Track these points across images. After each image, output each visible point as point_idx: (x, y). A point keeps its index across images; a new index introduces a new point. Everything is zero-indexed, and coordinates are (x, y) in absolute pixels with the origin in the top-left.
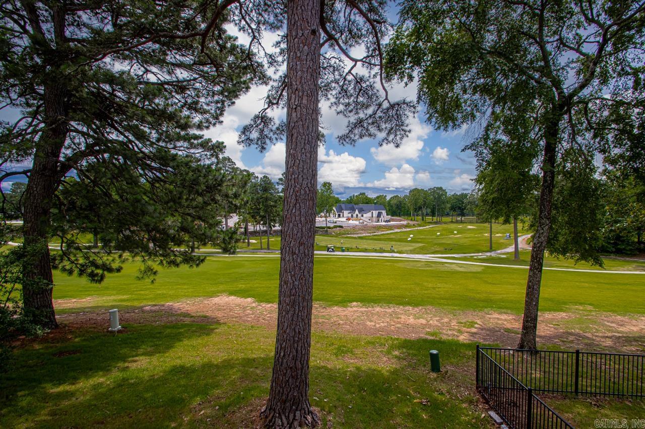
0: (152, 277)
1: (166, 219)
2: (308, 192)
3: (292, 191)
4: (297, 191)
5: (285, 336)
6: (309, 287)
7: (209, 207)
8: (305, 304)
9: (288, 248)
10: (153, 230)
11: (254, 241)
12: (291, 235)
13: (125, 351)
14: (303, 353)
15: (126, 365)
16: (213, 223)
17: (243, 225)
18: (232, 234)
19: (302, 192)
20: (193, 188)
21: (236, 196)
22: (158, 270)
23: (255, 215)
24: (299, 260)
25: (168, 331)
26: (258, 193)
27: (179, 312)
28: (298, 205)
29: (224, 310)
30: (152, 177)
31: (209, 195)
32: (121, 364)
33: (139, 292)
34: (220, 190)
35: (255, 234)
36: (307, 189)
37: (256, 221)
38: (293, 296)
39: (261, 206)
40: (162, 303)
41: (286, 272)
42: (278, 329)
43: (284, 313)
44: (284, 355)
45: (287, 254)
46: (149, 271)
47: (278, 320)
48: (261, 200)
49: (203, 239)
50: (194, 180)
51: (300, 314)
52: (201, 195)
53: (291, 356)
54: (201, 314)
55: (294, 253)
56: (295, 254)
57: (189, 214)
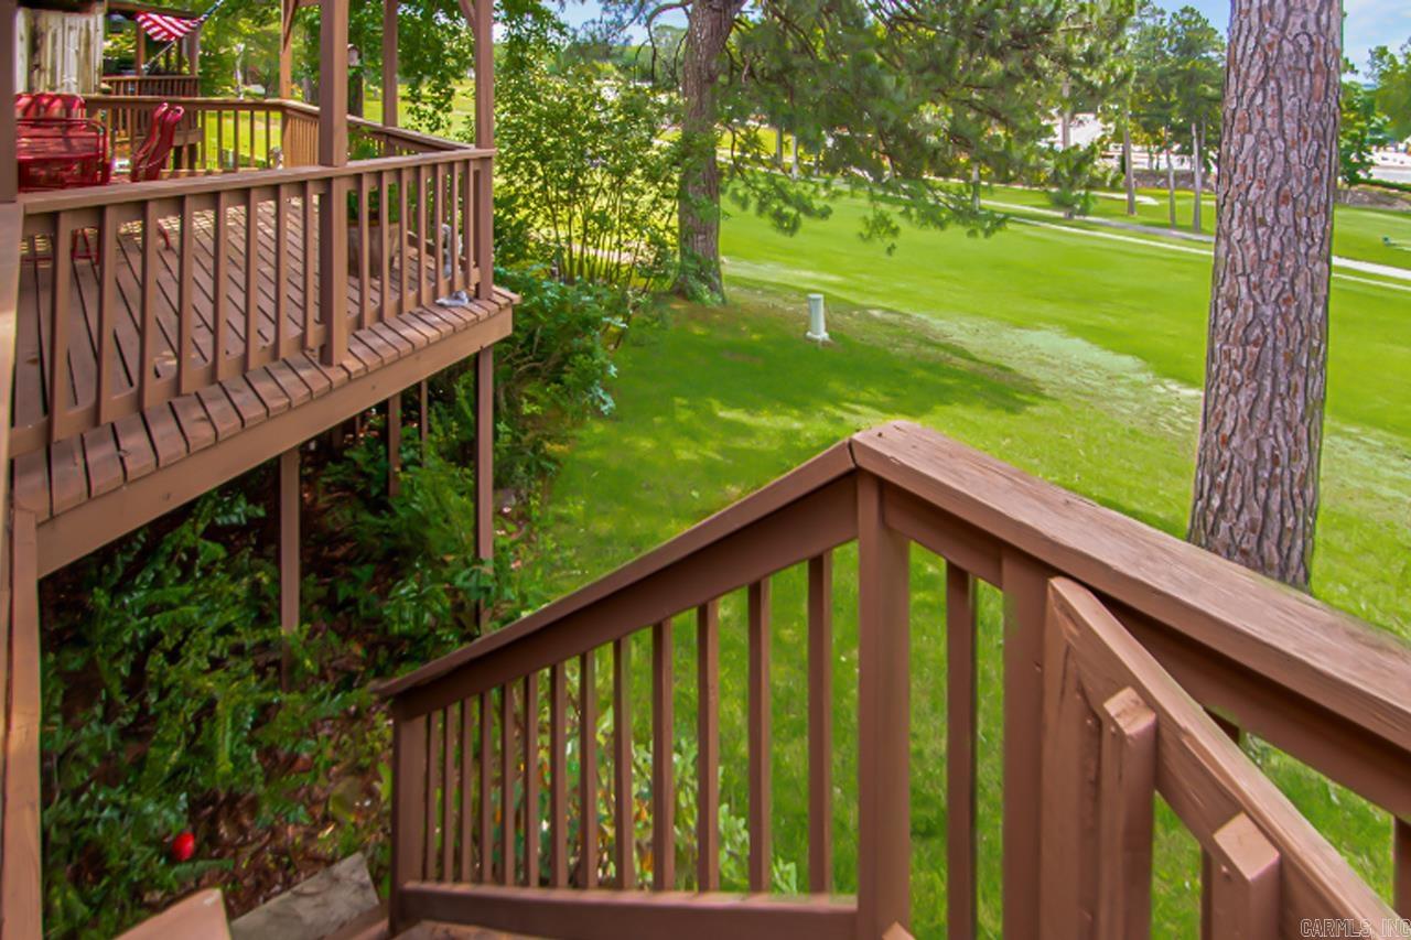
0: (889, 241)
1: (921, 108)
2: (1306, 48)
3: (1251, 43)
4: (1270, 45)
5: (1227, 455)
6: (1312, 334)
7: (1019, 89)
8: (1297, 378)
9: (1238, 206)
10: (892, 131)
11: (1148, 201)
12: (1250, 169)
13: (836, 386)
14: (1290, 523)
15: (839, 413)
16: (1027, 129)
17: (1115, 150)
18: (1078, 163)
19: (1288, 48)
20: (981, 37)
21: (1091, 59)
22: (901, 227)
23: (1153, 121)
24: (1275, 245)
25: (920, 374)
26: (1165, 59)
27: (943, 341)
28: (1273, 84)
29: (1055, 367)
30: (890, 11)
31: (1017, 54)
32: (829, 408)
33: (858, 275)
34: (1049, 44)
35: (1152, 177)
36: (1303, 40)
37: (1157, 142)
38: (1255, 344)
39: (1174, 98)
40: (906, 310)
41: (1234, 271)
42: (1205, 430)
43: (1224, 389)
44: (1222, 508)
45: (1235, 223)
46: (882, 225)
47: (1206, 406)
48: (1172, 80)
49: (1004, 168)
50: (983, 17)
51: (1277, 404)
52: (998, 54)
53: (1245, 517)
54: (995, 360)
55: (1258, 222)
56: (1263, 223)
57: (971, 104)
